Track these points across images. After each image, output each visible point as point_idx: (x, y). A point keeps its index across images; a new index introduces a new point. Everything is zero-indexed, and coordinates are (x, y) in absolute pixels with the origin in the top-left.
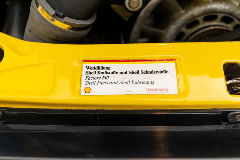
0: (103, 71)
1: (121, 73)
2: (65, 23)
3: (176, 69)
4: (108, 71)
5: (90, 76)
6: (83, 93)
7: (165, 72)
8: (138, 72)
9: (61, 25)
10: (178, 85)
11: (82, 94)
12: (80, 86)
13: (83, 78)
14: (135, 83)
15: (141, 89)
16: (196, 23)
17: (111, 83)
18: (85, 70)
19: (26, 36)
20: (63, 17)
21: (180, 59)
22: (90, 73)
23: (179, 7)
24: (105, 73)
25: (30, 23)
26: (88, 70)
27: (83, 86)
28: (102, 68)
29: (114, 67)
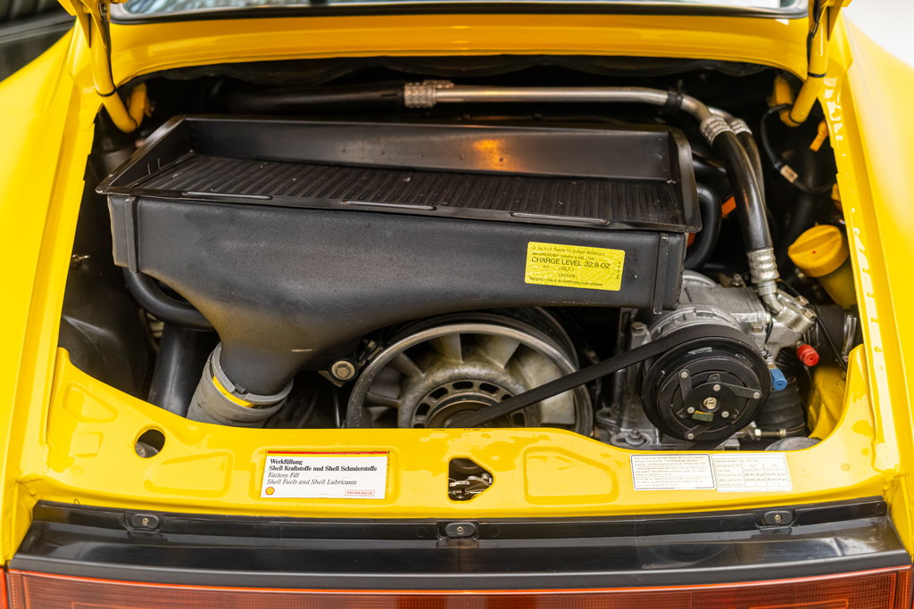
0: (292, 466)
1: (315, 469)
2: (247, 400)
3: (388, 465)
4: (298, 466)
5: (275, 472)
6: (264, 495)
7: (373, 468)
8: (337, 469)
9: (242, 403)
10: (387, 487)
11: (262, 496)
12: (261, 486)
13: (266, 475)
14: (332, 483)
15: (339, 492)
16: (442, 392)
17: (300, 483)
18: (268, 464)
19: (193, 411)
20: (245, 393)
21: (396, 454)
22: (274, 468)
23: (417, 369)
24: (295, 468)
25: (198, 396)
26: (273, 464)
27: (265, 486)
28: (291, 462)
29: (307, 460)
